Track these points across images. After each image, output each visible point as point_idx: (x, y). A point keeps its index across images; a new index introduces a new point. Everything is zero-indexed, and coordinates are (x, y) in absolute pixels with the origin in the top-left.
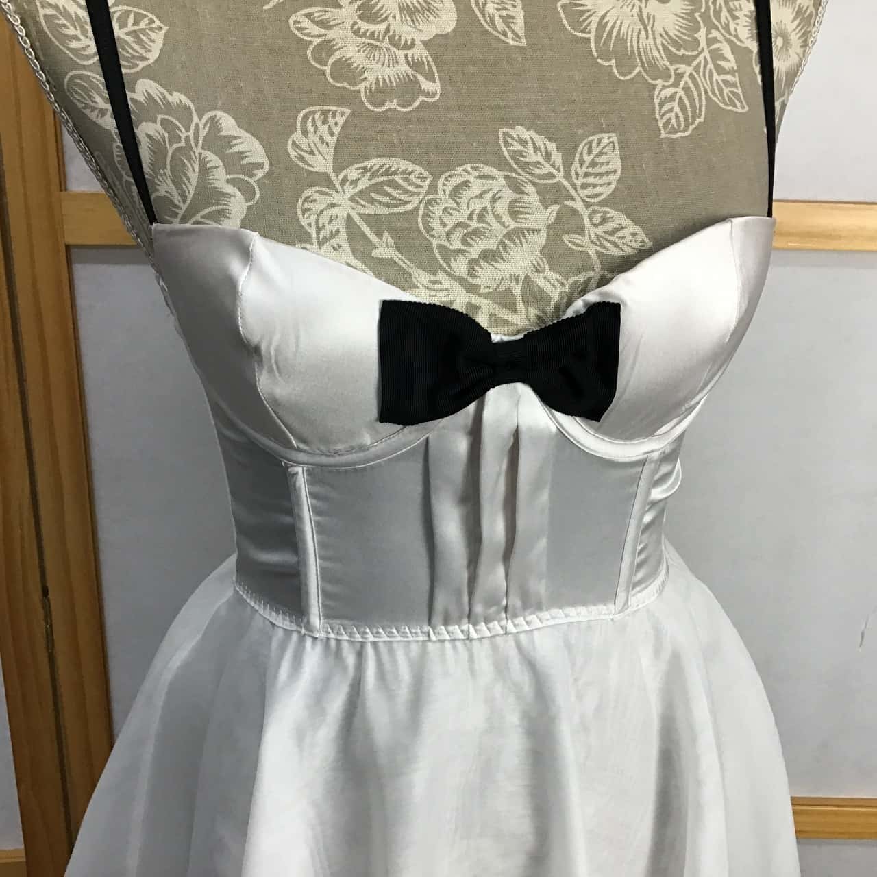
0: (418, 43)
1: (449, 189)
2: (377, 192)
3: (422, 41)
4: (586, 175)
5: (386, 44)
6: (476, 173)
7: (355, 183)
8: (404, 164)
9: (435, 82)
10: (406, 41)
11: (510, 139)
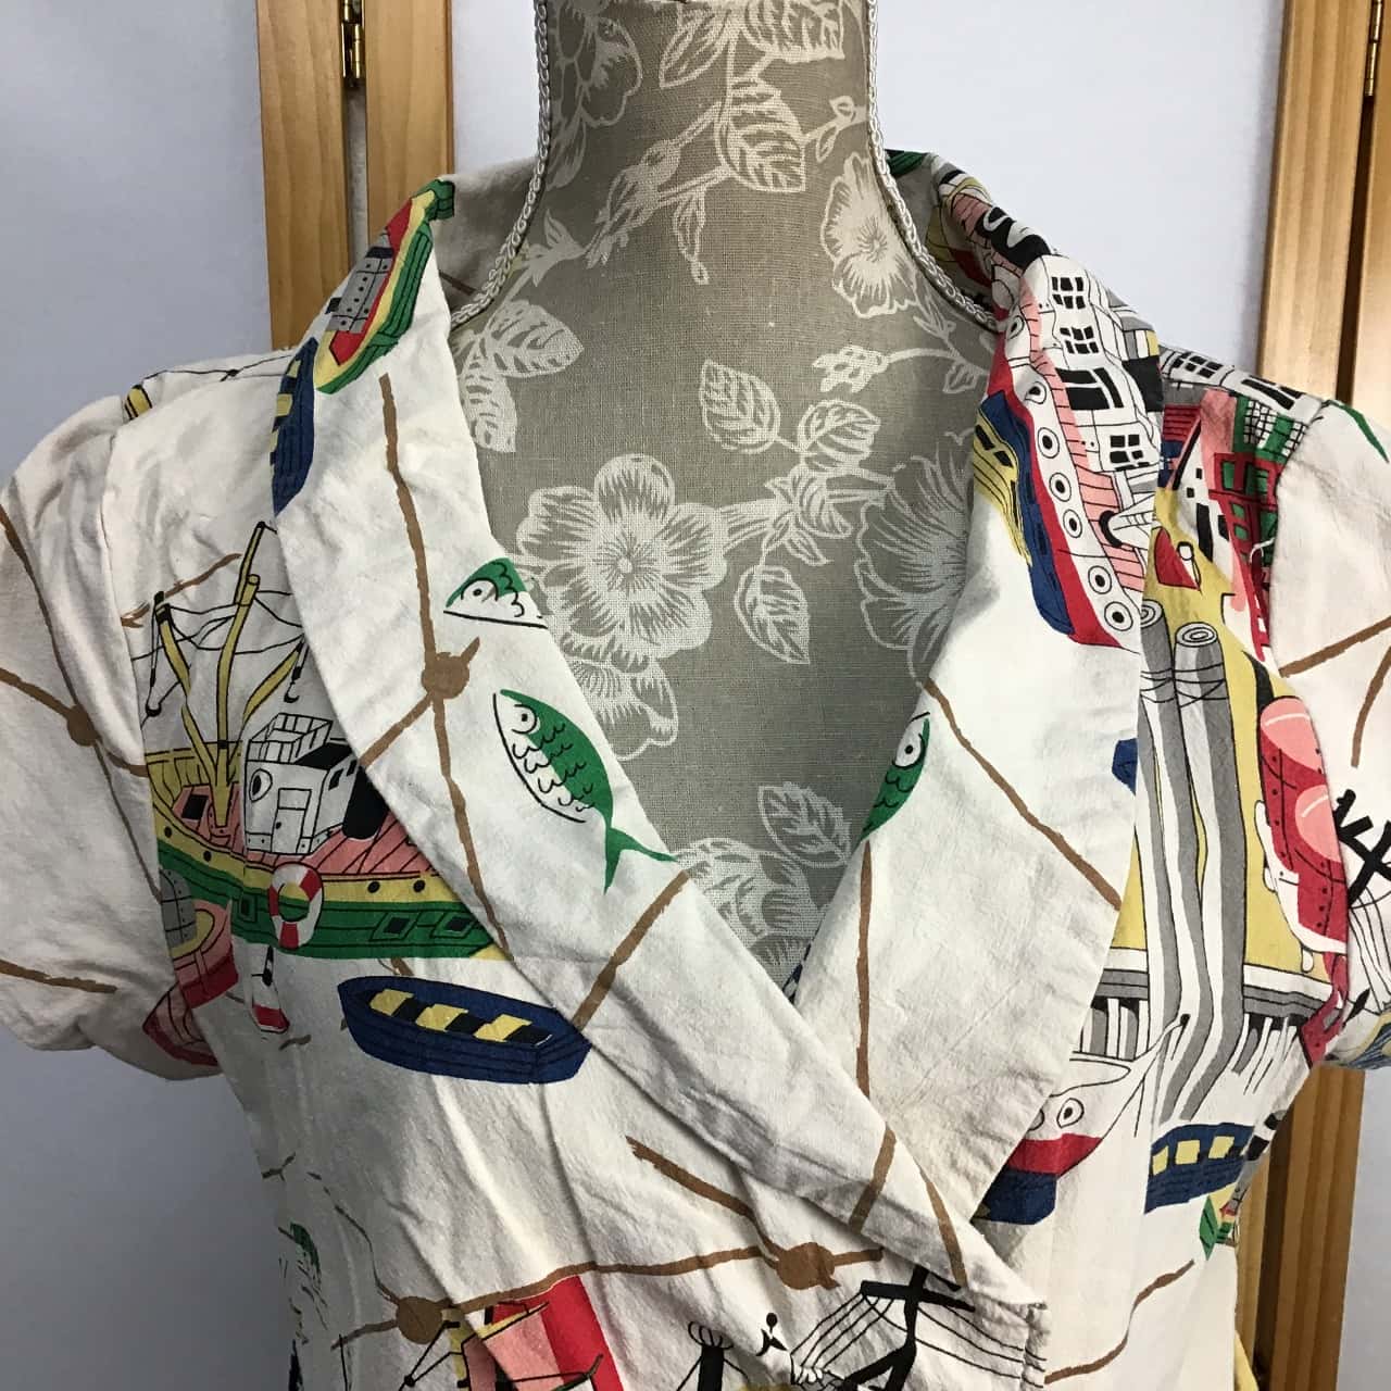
0: (653, 664)
3: (658, 660)
5: (608, 664)
6: (719, 852)
9: (671, 717)
10: (636, 659)
11: (773, 802)
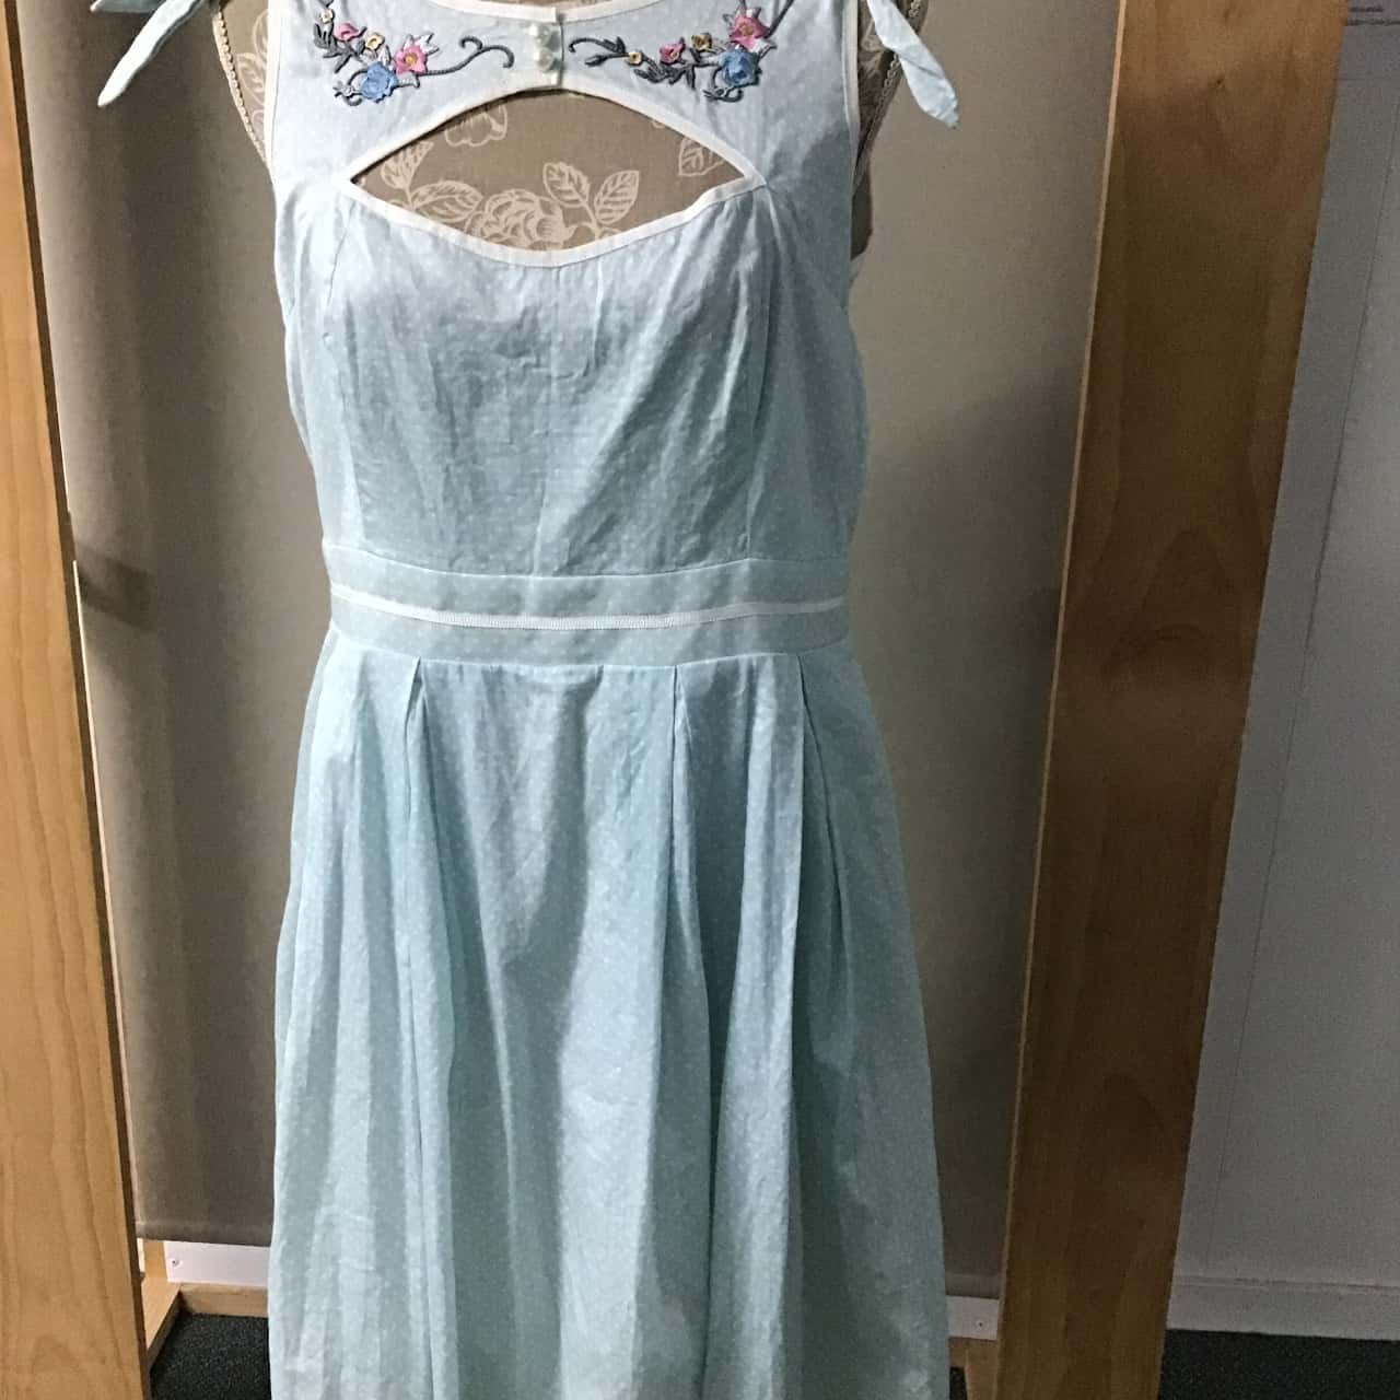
1: (494, 207)
2: (438, 206)
4: (605, 203)
6: (517, 197)
7: (423, 199)
8: (463, 186)
11: (551, 172)
